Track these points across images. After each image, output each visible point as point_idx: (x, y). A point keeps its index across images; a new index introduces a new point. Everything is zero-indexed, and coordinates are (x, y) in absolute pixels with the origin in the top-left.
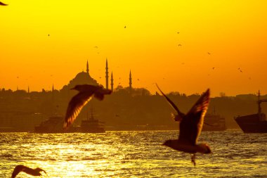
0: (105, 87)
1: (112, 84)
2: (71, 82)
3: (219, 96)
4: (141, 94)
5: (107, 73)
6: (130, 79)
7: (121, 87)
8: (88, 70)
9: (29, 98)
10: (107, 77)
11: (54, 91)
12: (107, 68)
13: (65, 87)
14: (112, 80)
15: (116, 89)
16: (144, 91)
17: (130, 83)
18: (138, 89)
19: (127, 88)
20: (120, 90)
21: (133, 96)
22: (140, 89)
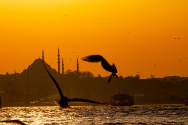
0: (57, 71)
1: (63, 68)
2: (29, 66)
3: (150, 78)
4: (87, 76)
5: (59, 59)
6: (78, 64)
7: (70, 70)
8: (43, 57)
10: (59, 62)
11: (16, 74)
12: (59, 56)
13: (25, 70)
14: (63, 65)
15: (67, 72)
16: (89, 74)
17: (78, 68)
18: (84, 72)
19: (75, 71)
20: (69, 73)
21: (80, 77)
22: (86, 72)
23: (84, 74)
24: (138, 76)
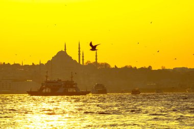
0: (78, 62)
1: (83, 60)
2: (53, 58)
3: (161, 69)
4: (104, 67)
5: (79, 51)
6: (96, 56)
7: (89, 61)
8: (65, 49)
10: (79, 54)
11: (41, 65)
12: (79, 48)
13: (49, 61)
14: (83, 57)
15: (86, 63)
16: (106, 65)
17: (96, 59)
18: (102, 63)
19: (94, 62)
20: (89, 64)
21: (98, 68)
22: (104, 64)
23: (102, 65)
24: (150, 67)
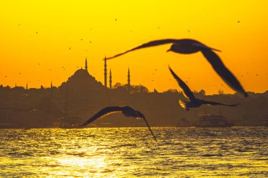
0: (103, 84)
1: (111, 81)
2: (69, 78)
4: (139, 91)
5: (106, 70)
6: (129, 76)
7: (119, 84)
8: (86, 67)
9: (27, 95)
10: (106, 74)
11: (53, 88)
12: (105, 66)
13: (64, 83)
14: (111, 77)
15: (115, 86)
16: (143, 88)
17: (129, 81)
18: (137, 86)
19: (126, 85)
20: (119, 87)
21: (131, 93)
22: (138, 87)
